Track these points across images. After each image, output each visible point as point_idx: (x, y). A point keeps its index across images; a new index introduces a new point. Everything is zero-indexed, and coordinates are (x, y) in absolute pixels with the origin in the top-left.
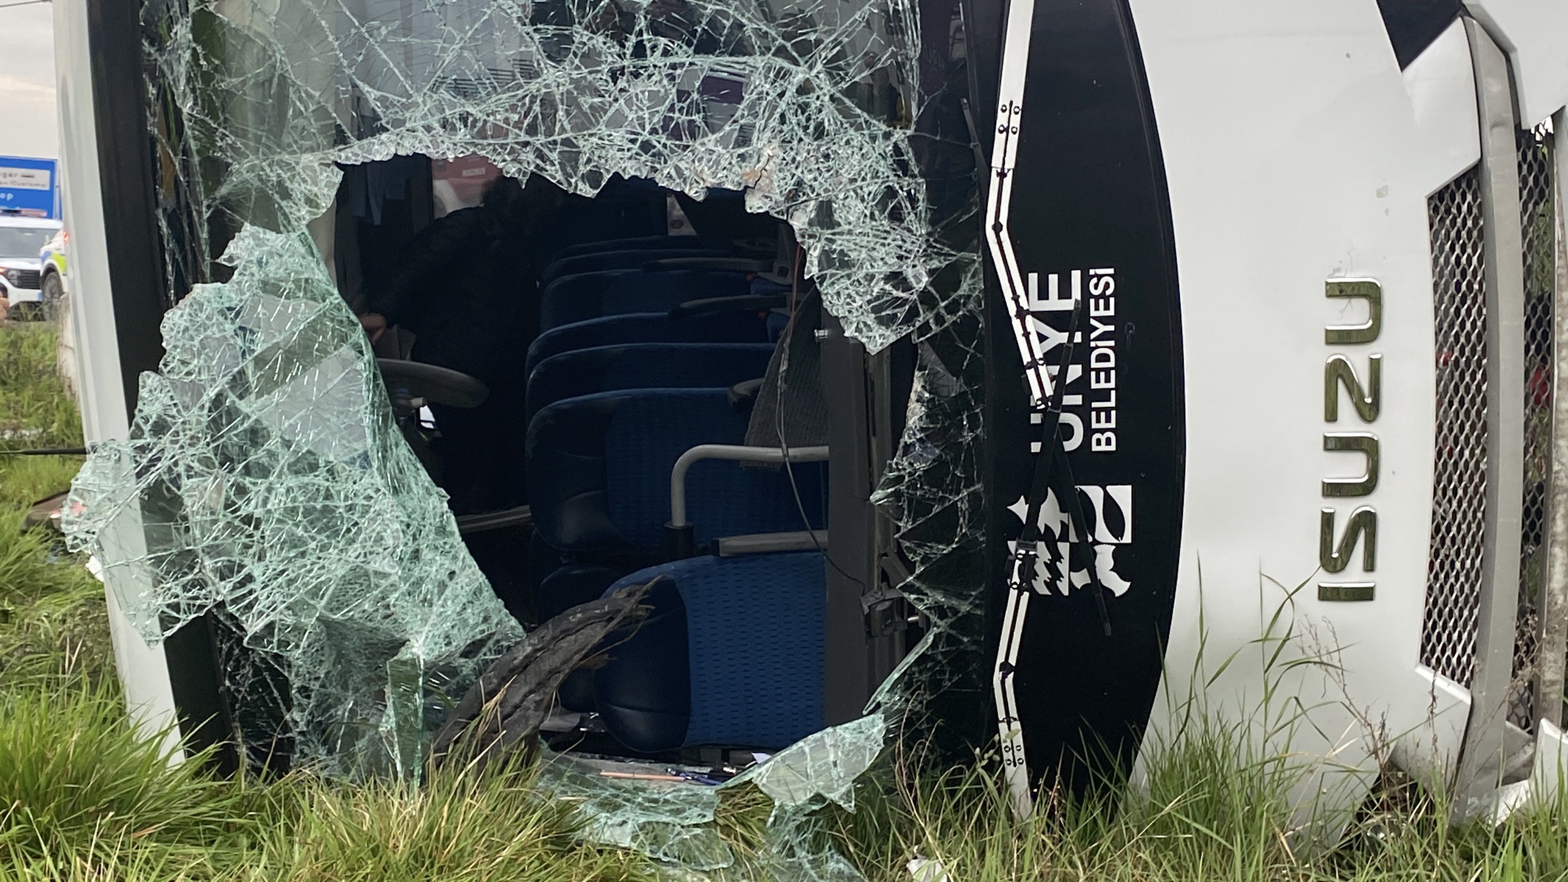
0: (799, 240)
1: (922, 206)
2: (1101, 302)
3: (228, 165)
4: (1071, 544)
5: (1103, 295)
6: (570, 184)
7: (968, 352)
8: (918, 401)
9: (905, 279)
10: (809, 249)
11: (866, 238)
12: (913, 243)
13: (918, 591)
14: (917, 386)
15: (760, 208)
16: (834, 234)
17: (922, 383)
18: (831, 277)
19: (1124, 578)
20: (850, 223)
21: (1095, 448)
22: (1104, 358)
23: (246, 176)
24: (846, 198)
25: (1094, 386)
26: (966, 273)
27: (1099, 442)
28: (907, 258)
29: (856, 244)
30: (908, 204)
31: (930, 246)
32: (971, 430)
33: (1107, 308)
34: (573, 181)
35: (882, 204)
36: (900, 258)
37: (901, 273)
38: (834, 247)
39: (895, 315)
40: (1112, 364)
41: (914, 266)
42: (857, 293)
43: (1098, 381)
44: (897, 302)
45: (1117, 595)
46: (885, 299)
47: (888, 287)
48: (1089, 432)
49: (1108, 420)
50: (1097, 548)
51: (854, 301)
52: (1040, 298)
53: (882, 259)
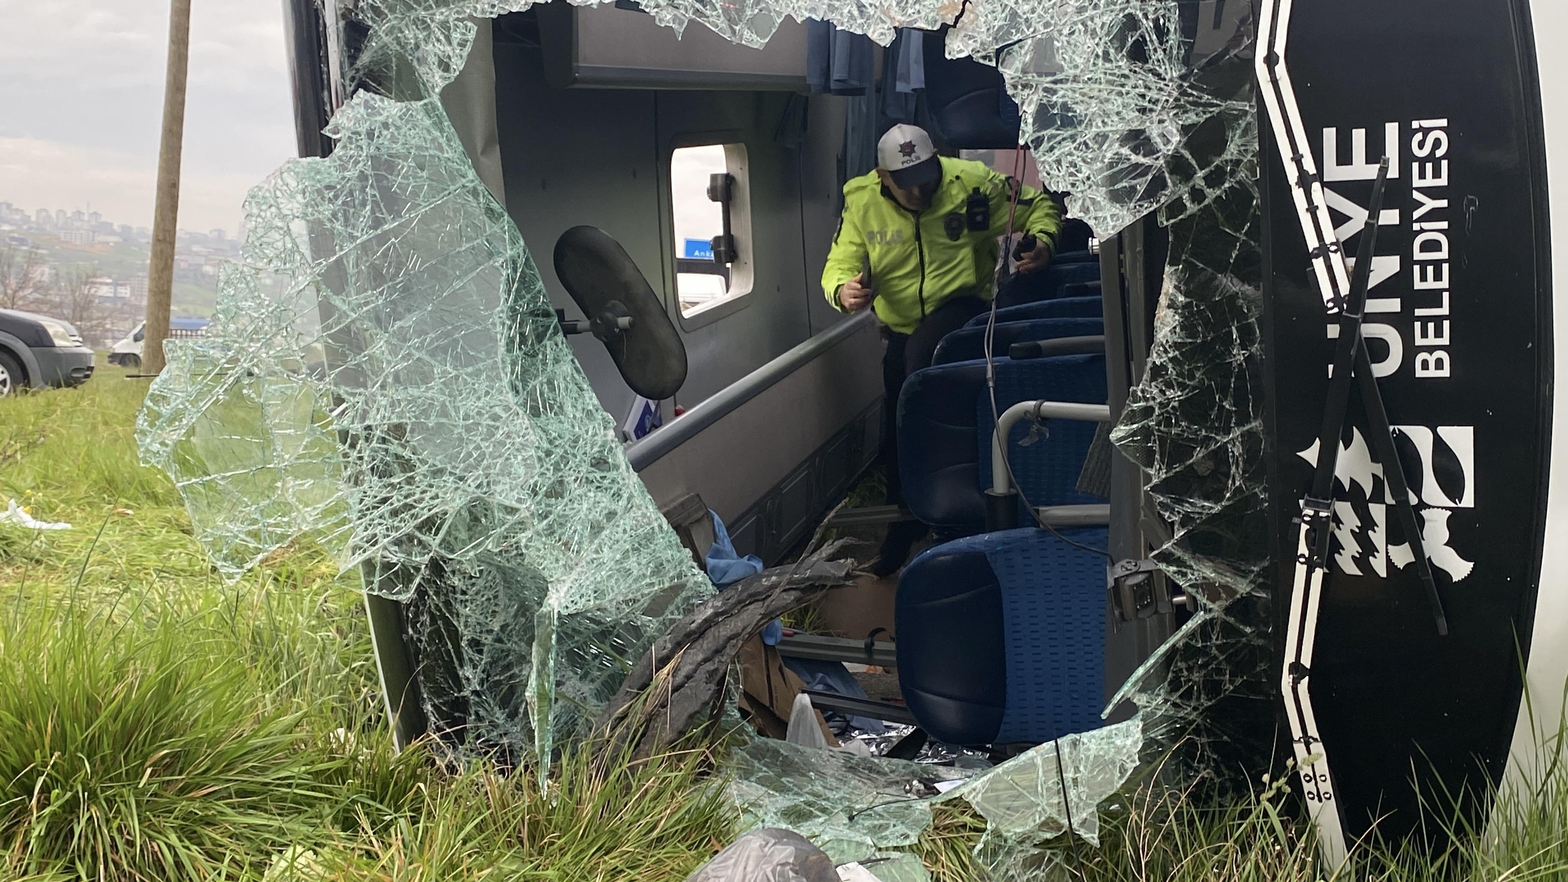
0: (1010, 92)
1: (1173, 39)
2: (1429, 166)
3: (369, 28)
4: (1388, 506)
5: (1431, 157)
6: (734, 32)
7: (1238, 239)
8: (1169, 307)
9: (1148, 139)
10: (1023, 104)
11: (1097, 86)
12: (1161, 89)
13: (1179, 562)
14: (1168, 286)
15: (961, 51)
16: (1055, 82)
17: (1174, 282)
18: (1049, 140)
19: (1465, 557)
20: (1076, 67)
21: (1420, 373)
22: (1431, 246)
23: (386, 39)
24: (1072, 33)
25: (1418, 285)
26: (1234, 129)
27: (1425, 365)
28: (1151, 110)
29: (1084, 95)
30: (1154, 37)
31: (1184, 93)
32: (1243, 346)
33: (1437, 174)
34: (737, 28)
35: (1120, 39)
36: (1143, 110)
37: (1143, 131)
38: (1054, 98)
39: (1133, 189)
40: (1444, 254)
41: (1161, 122)
42: (1084, 161)
43: (1424, 278)
44: (1138, 170)
45: (1455, 579)
46: (1120, 166)
47: (1125, 151)
48: (1410, 351)
49: (1439, 334)
50: (1424, 513)
51: (1078, 171)
52: (1339, 163)
53: (1118, 113)
